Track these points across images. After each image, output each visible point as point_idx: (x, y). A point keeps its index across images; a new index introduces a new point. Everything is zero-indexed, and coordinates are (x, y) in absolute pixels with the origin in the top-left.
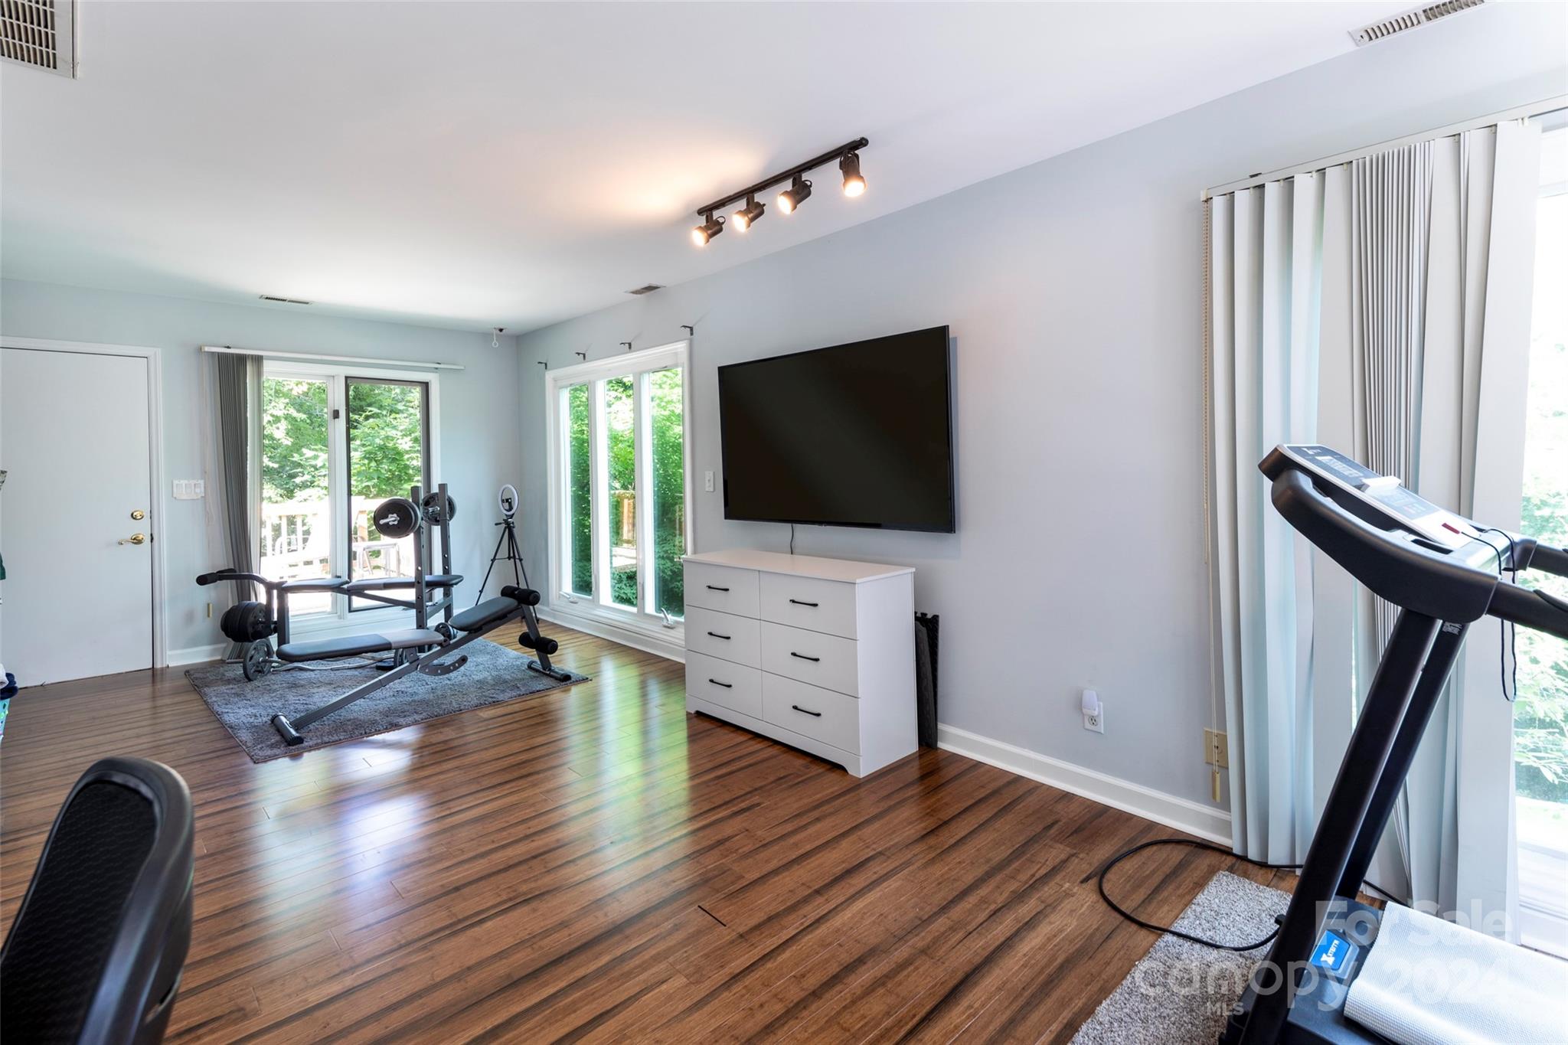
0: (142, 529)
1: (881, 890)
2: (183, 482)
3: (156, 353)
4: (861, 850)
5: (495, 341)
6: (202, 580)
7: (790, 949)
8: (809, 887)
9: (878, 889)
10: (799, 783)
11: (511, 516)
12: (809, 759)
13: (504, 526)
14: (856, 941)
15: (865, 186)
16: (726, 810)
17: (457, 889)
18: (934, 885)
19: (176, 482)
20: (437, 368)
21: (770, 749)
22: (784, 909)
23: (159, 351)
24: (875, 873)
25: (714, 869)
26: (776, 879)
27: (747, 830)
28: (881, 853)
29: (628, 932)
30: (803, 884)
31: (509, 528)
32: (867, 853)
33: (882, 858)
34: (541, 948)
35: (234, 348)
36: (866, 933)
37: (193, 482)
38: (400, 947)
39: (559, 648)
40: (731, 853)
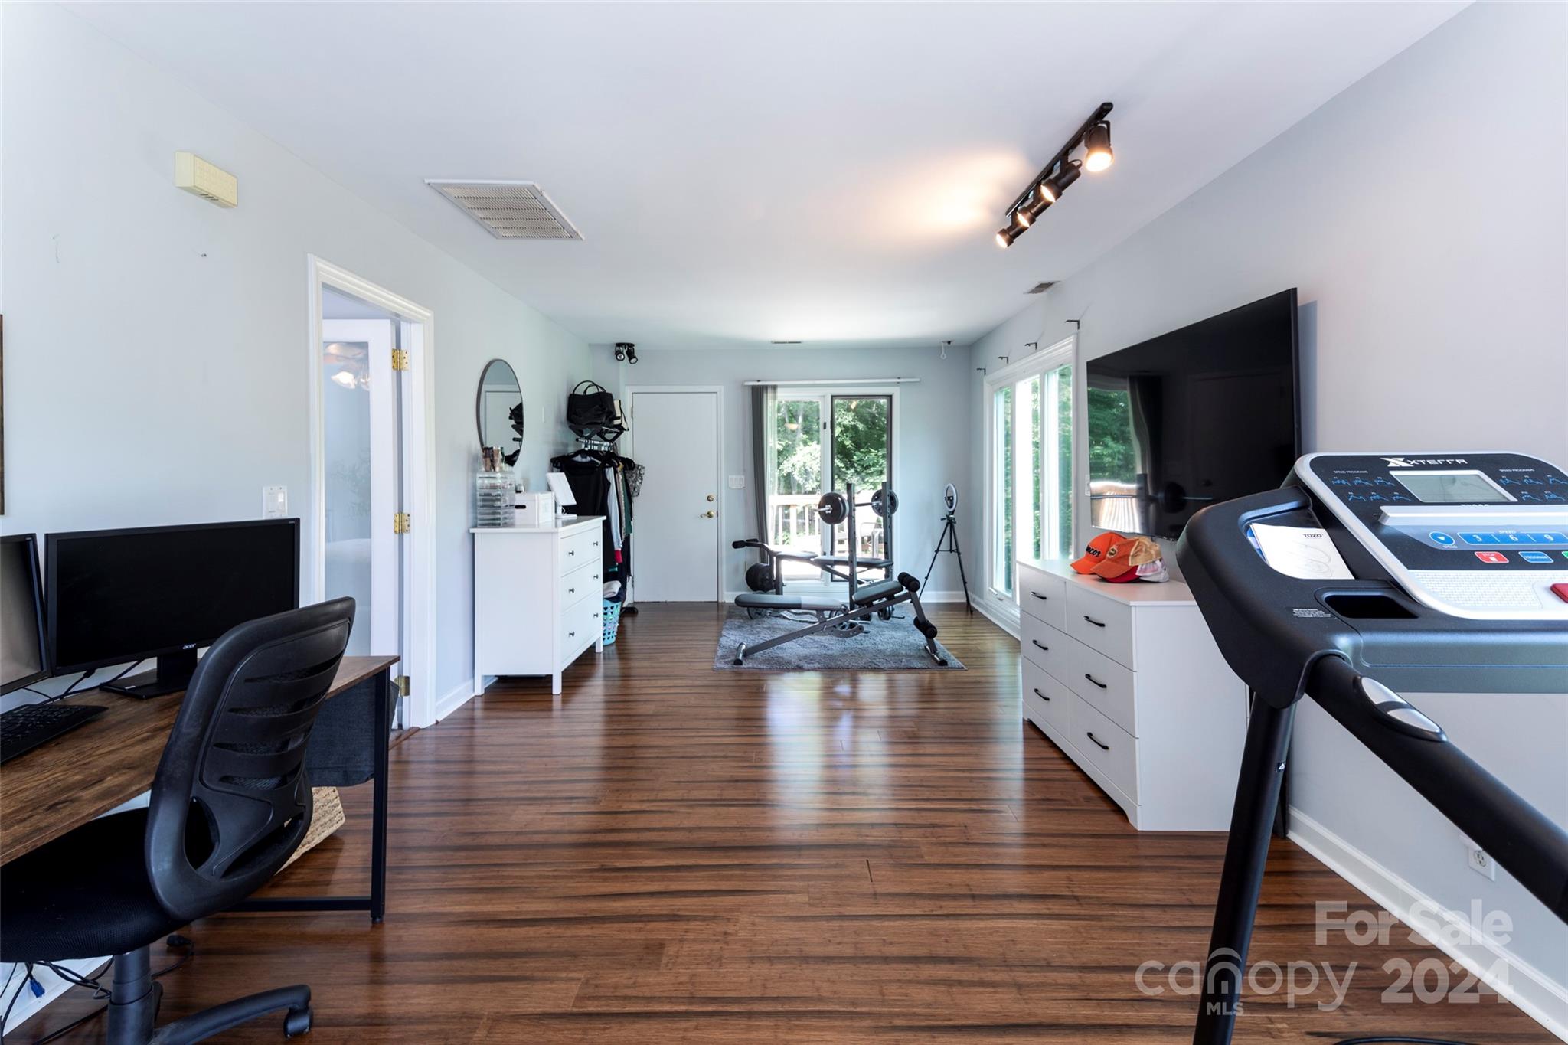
0: (712, 507)
1: (1037, 924)
2: (734, 477)
3: (720, 388)
4: (1056, 887)
5: (943, 353)
6: (737, 545)
7: (902, 922)
8: (971, 890)
9: (1035, 922)
10: (1065, 810)
11: (952, 513)
12: (1100, 795)
13: (946, 521)
14: (964, 945)
15: (1112, 158)
16: (965, 804)
17: (737, 781)
18: (1100, 947)
19: (730, 477)
20: (898, 383)
21: (1071, 773)
22: (929, 894)
23: (722, 387)
24: (1049, 909)
25: (906, 842)
26: (949, 871)
27: (966, 826)
28: (1076, 898)
29: (803, 852)
30: (968, 885)
31: (951, 523)
32: (1062, 891)
33: (1075, 902)
34: (746, 836)
35: (763, 381)
36: (979, 945)
37: (739, 477)
38: (682, 800)
39: (938, 635)
40: (934, 837)
